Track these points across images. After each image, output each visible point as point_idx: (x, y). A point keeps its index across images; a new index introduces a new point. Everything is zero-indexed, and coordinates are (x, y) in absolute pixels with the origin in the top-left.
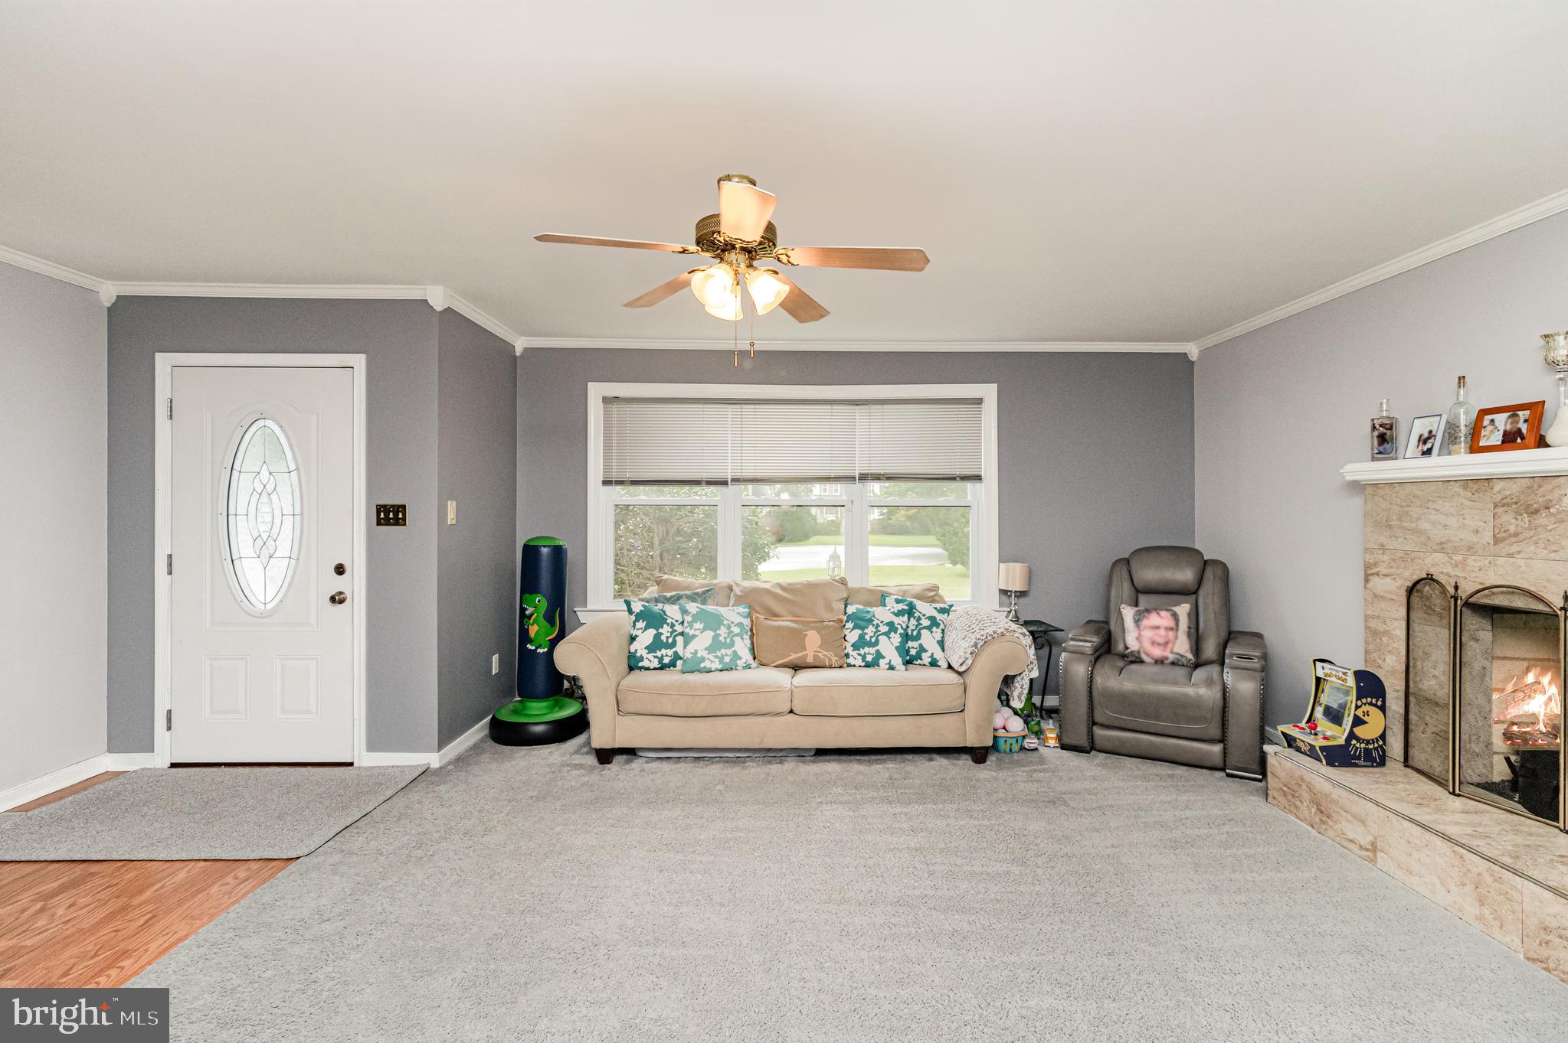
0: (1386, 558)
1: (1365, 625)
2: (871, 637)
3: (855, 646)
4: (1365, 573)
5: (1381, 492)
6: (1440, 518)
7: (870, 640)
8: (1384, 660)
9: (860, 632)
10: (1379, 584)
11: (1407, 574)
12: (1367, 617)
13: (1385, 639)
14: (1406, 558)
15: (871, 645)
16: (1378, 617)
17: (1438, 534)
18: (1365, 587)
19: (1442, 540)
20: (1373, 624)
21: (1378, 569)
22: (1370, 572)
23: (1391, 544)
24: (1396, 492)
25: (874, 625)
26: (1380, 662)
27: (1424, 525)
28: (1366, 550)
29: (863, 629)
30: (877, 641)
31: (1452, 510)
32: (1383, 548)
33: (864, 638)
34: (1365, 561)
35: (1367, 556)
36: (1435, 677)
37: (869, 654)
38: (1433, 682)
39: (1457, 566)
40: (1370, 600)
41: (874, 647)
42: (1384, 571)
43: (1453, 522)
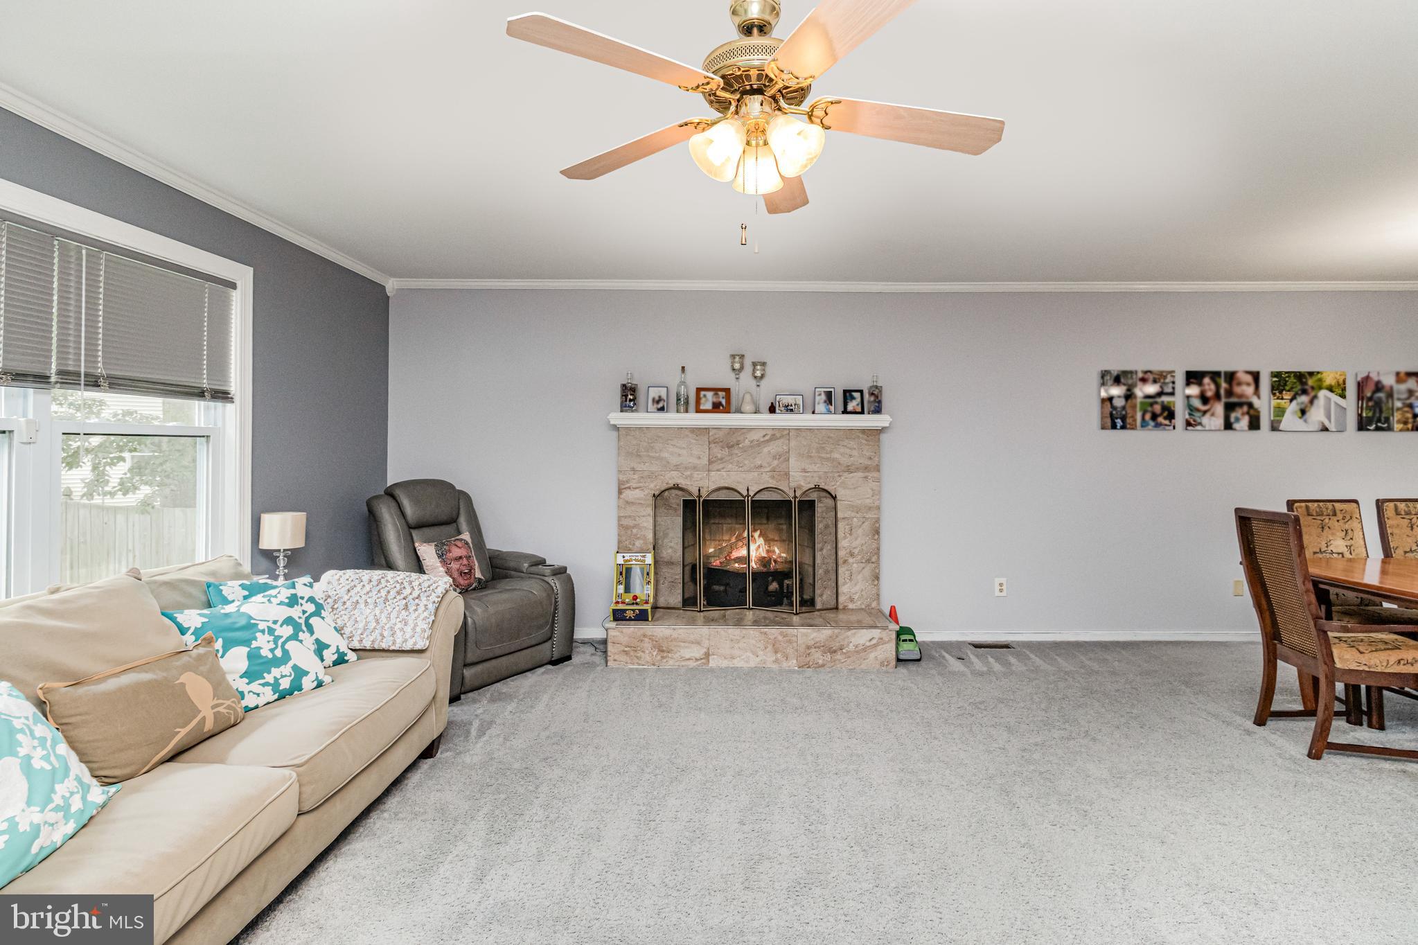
0: (636, 477)
1: (619, 524)
2: (272, 650)
3: (250, 675)
4: (619, 487)
5: (633, 433)
6: (677, 450)
7: (274, 655)
8: (634, 544)
9: (244, 650)
10: (629, 495)
11: (652, 486)
12: (620, 518)
13: (635, 531)
14: (652, 476)
15: (277, 662)
16: (630, 517)
17: (674, 460)
18: (619, 498)
19: (678, 463)
20: (625, 522)
21: (629, 485)
22: (623, 487)
23: (639, 467)
24: (644, 433)
25: (263, 631)
26: (631, 546)
27: (665, 455)
28: (620, 472)
29: (246, 643)
30: (286, 653)
31: (684, 446)
32: (633, 469)
33: (260, 657)
34: (619, 480)
35: (620, 476)
36: (671, 547)
37: (282, 677)
38: (670, 551)
39: (686, 478)
40: (623, 506)
41: (286, 664)
42: (635, 485)
43: (684, 452)
